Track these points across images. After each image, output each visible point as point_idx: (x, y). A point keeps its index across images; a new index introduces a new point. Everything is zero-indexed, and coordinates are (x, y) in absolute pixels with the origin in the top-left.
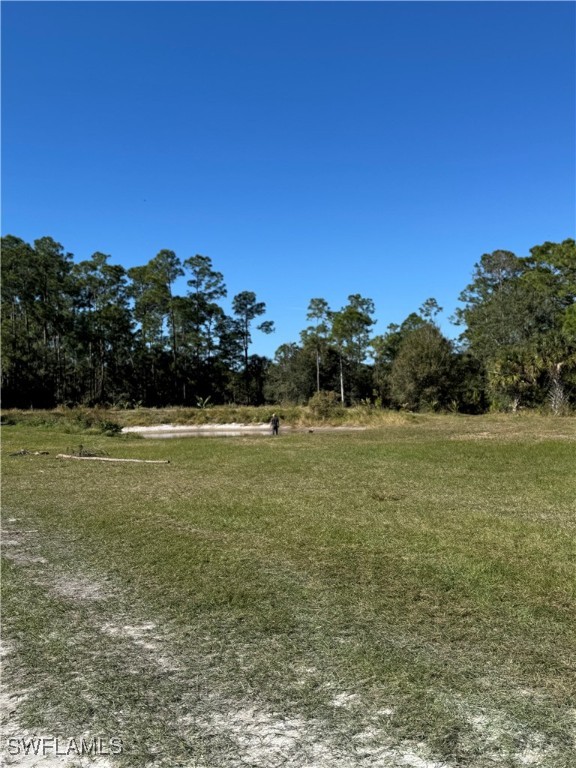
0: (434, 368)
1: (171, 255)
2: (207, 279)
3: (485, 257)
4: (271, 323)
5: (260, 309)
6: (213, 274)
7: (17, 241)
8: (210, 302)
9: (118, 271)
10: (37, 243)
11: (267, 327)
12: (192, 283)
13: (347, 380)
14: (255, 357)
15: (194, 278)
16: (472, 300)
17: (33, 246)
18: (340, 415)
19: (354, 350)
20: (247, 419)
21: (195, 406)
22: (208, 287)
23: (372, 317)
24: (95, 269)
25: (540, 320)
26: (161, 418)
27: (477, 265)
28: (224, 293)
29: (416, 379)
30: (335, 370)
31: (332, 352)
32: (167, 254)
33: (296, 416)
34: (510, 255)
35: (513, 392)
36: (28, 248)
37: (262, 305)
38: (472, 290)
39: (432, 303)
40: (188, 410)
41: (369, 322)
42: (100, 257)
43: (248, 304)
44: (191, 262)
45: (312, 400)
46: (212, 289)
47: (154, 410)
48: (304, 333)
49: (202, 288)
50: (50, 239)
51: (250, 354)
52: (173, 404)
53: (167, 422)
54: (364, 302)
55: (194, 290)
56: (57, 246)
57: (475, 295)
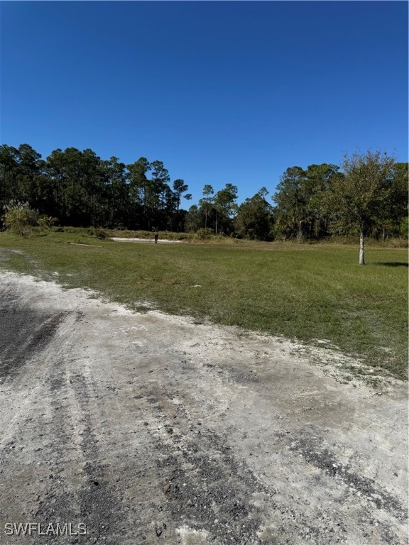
0: (253, 220)
1: (145, 160)
2: (161, 172)
3: (289, 169)
4: (190, 195)
5: (185, 188)
6: (164, 170)
7: (76, 150)
8: (164, 183)
9: (122, 166)
10: (84, 151)
11: (188, 197)
12: (154, 174)
13: (220, 223)
14: (182, 210)
15: (155, 171)
16: (282, 189)
17: (83, 152)
18: (209, 238)
19: (227, 210)
20: (171, 238)
21: (151, 231)
22: (161, 176)
23: (237, 195)
24: (111, 164)
25: (299, 201)
26: (135, 235)
27: (284, 173)
28: (169, 179)
29: (246, 225)
30: (214, 219)
31: (214, 210)
32: (143, 159)
33: (191, 238)
34: (300, 169)
35: (284, 232)
36: (80, 153)
37: (187, 186)
38: (282, 184)
39: (264, 189)
40: (147, 232)
41: (235, 197)
42: (114, 159)
43: (180, 185)
44: (154, 164)
45: (198, 231)
46: (163, 177)
47: (133, 231)
48: (201, 201)
49: (158, 177)
50: (90, 150)
51: (180, 209)
52: (141, 229)
53: (137, 237)
54: (233, 187)
55: (155, 177)
56: (93, 153)
57: (283, 187)
